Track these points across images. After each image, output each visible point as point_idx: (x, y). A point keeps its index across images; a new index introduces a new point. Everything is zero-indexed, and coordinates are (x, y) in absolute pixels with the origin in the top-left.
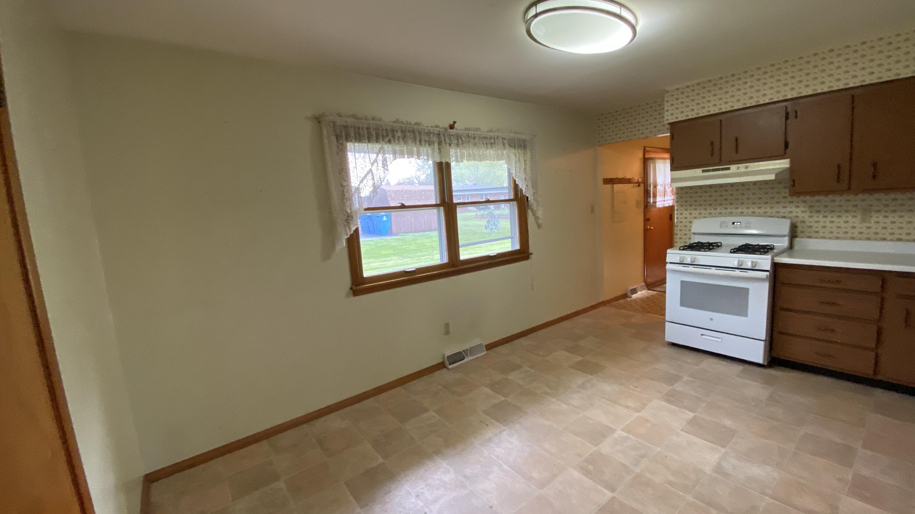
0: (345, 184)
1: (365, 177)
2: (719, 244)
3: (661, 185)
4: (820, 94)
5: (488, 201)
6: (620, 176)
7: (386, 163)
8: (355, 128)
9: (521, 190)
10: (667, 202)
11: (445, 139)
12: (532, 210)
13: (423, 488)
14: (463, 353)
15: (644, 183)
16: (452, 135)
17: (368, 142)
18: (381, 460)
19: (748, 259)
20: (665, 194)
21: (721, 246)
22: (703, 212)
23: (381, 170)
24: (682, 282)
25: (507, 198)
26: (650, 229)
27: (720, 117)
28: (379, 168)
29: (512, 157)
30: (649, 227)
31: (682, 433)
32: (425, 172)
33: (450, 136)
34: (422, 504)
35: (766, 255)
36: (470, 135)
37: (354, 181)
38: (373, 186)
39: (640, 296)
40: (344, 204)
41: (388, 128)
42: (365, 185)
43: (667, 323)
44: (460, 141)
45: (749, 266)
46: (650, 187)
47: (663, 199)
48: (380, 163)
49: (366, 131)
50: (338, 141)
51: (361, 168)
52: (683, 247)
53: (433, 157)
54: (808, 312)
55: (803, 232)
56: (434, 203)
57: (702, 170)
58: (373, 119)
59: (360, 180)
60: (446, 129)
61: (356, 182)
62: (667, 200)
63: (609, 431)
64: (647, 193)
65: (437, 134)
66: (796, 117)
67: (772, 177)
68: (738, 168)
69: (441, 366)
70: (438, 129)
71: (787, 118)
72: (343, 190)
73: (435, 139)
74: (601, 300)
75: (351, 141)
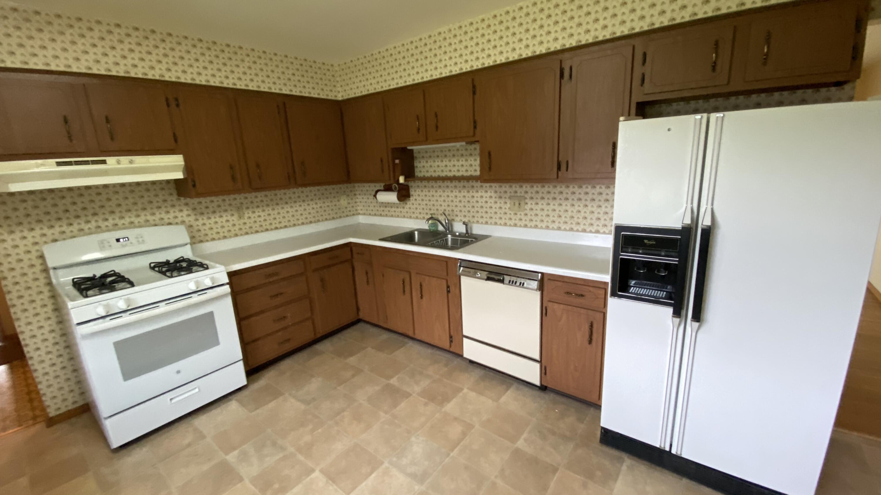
19: (202, 278)
43: (106, 422)
54: (264, 311)
57: (56, 162)
68: (119, 162)
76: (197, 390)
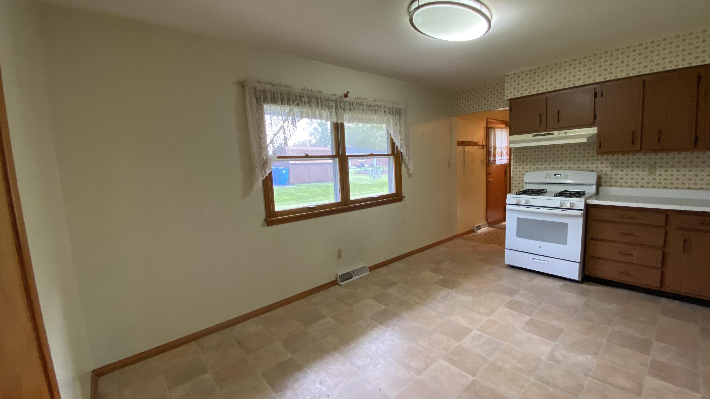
0: (262, 136)
1: (278, 131)
2: (545, 191)
3: (499, 148)
4: (620, 79)
5: (372, 155)
6: (469, 140)
7: (295, 121)
8: (271, 92)
9: (397, 147)
10: (503, 161)
11: (340, 105)
12: (405, 163)
13: (326, 377)
14: (352, 273)
15: (486, 146)
16: (346, 102)
17: (281, 104)
18: (290, 356)
19: (567, 201)
20: (502, 154)
21: (546, 192)
22: (533, 167)
23: (291, 126)
24: (518, 219)
25: (386, 153)
26: (491, 181)
27: (547, 95)
28: (289, 125)
29: (391, 121)
30: (490, 179)
31: (522, 331)
32: (315, 137)
33: (344, 103)
34: (325, 389)
35: (581, 198)
36: (360, 102)
37: (269, 134)
38: (284, 139)
39: (483, 231)
40: (261, 152)
41: (297, 94)
42: (278, 138)
43: (506, 250)
44: (352, 107)
45: (568, 206)
46: (491, 149)
47: (500, 159)
48: (290, 121)
49: (279, 95)
50: (257, 102)
51: (275, 124)
52: (519, 192)
53: (331, 118)
54: (612, 241)
55: (606, 182)
56: (331, 155)
57: (533, 135)
58: (286, 86)
59: (274, 134)
60: (341, 97)
61: (271, 135)
62: (504, 159)
63: (467, 331)
64: (488, 153)
65: (335, 101)
66: (602, 96)
67: (585, 140)
68: (559, 134)
69: (334, 283)
70: (336, 97)
71: (595, 97)
72: (261, 141)
73: (333, 104)
74: (455, 234)
75: (268, 103)
76: (546, 263)
